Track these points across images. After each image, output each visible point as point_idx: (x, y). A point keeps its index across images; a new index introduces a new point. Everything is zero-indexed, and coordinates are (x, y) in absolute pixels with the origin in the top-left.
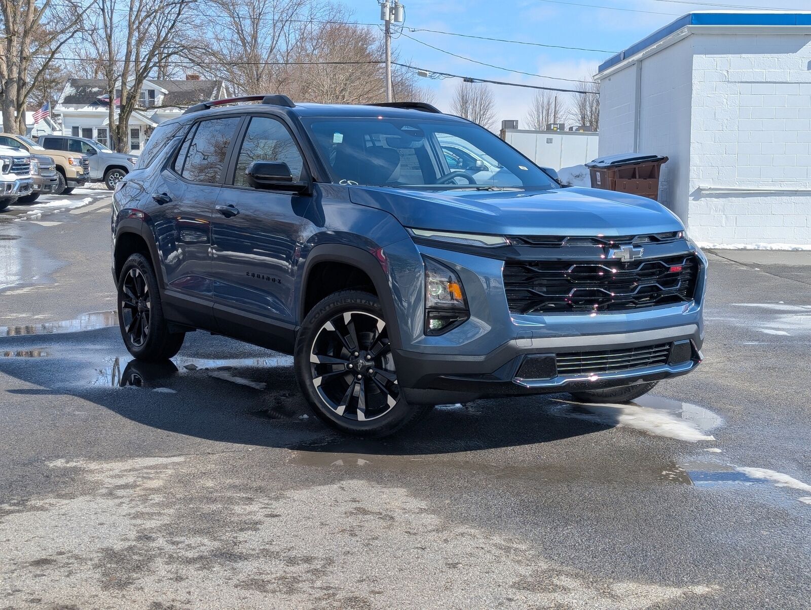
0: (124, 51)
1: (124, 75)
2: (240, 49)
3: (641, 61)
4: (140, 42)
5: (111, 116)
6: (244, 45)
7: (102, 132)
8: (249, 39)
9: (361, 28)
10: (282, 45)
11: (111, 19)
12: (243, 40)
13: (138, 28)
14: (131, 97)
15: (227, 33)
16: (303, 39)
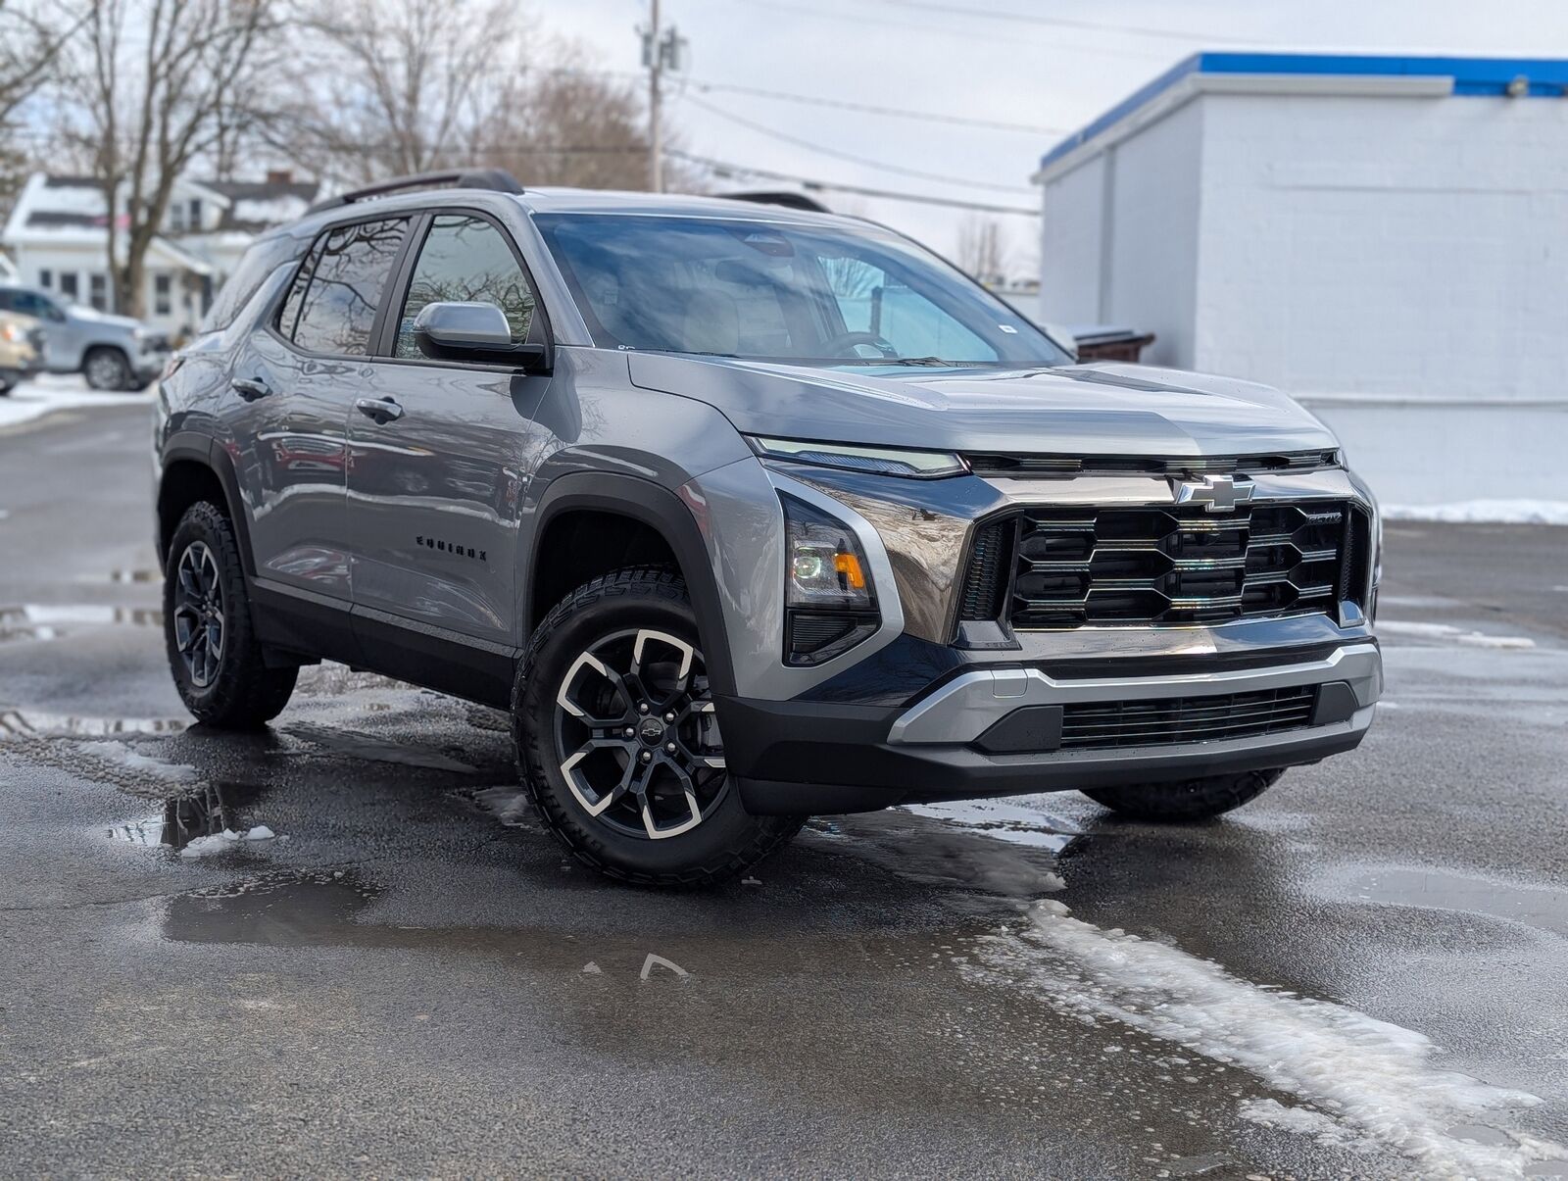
0: (137, 121)
1: (138, 169)
2: (384, 123)
3: (1113, 148)
4: (170, 103)
5: (110, 248)
6: (392, 116)
7: (97, 281)
8: (401, 104)
9: (617, 86)
10: (466, 118)
11: (112, 56)
12: (389, 105)
13: (167, 76)
14: (155, 212)
15: (359, 92)
16: (506, 105)
